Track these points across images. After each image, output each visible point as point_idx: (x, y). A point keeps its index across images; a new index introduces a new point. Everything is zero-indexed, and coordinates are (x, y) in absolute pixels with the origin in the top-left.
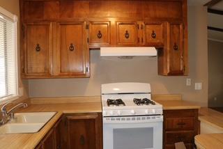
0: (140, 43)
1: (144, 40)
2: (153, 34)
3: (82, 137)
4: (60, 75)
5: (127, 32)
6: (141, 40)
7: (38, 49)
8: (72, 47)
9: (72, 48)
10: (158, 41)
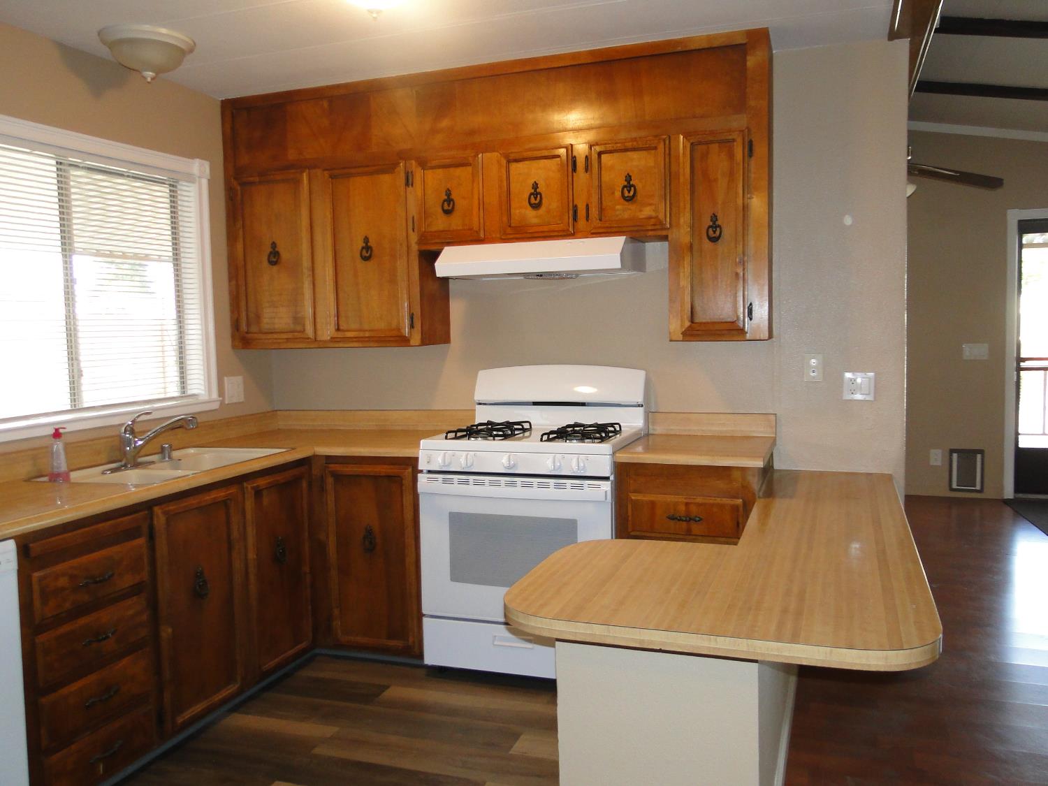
0: (582, 223)
1: (594, 212)
2: (629, 186)
3: (369, 532)
4: (333, 340)
5: (535, 186)
6: (582, 212)
7: (274, 257)
8: (367, 247)
9: (367, 253)
10: (647, 212)
